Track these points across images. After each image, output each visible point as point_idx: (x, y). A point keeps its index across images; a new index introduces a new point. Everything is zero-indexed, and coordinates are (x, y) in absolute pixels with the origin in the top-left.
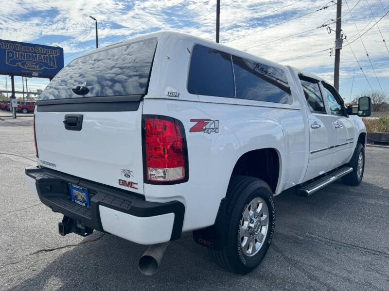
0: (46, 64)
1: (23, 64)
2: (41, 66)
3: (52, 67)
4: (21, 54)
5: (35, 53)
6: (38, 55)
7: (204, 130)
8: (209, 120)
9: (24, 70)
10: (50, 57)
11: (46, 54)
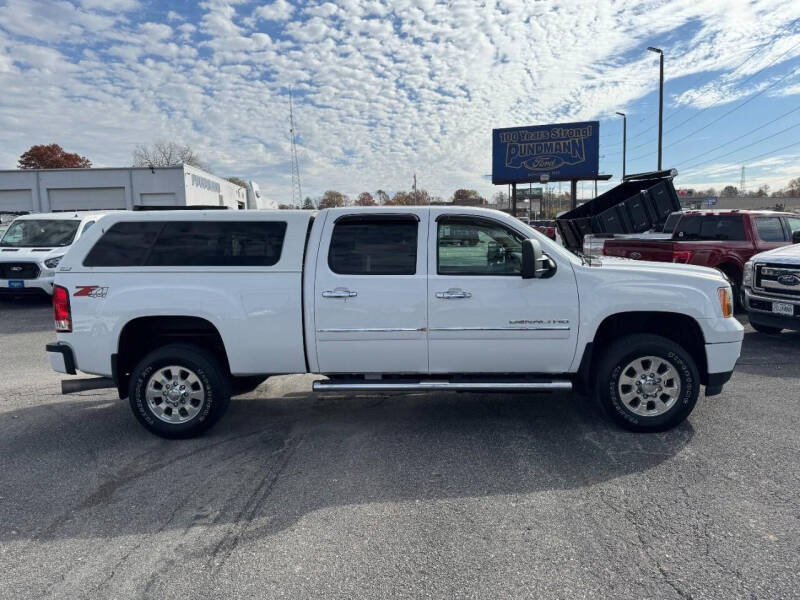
0: (567, 158)
1: (530, 164)
2: (558, 162)
3: (578, 159)
4: (529, 146)
5: (550, 140)
6: (554, 143)
7: (89, 295)
8: (97, 287)
9: (531, 171)
10: (574, 142)
11: (568, 139)
